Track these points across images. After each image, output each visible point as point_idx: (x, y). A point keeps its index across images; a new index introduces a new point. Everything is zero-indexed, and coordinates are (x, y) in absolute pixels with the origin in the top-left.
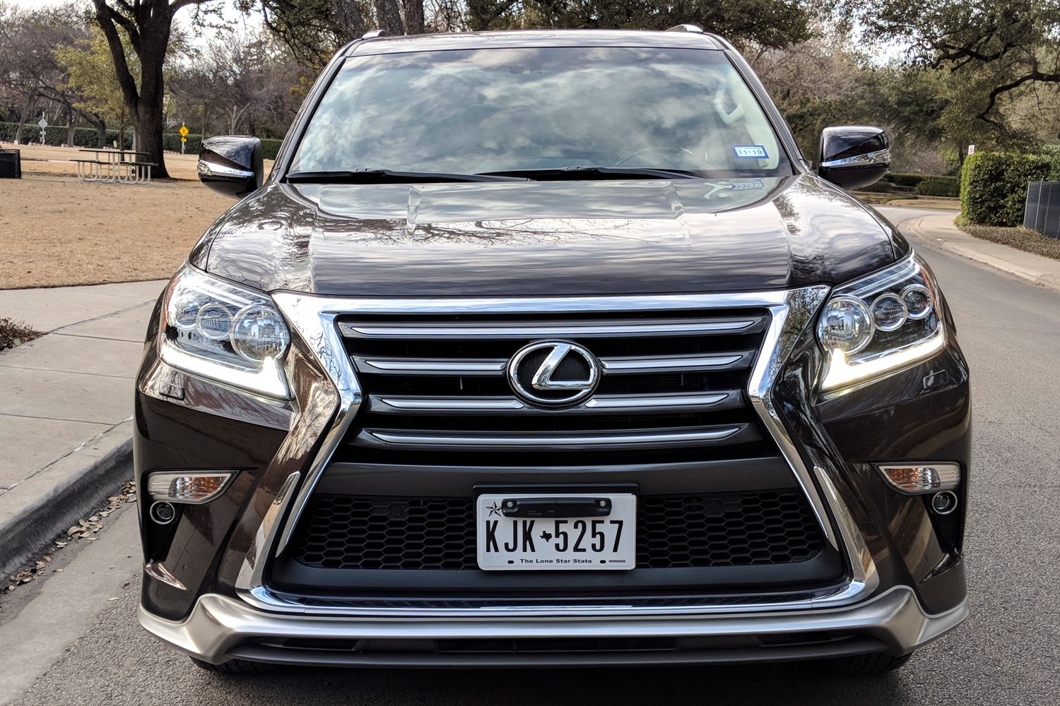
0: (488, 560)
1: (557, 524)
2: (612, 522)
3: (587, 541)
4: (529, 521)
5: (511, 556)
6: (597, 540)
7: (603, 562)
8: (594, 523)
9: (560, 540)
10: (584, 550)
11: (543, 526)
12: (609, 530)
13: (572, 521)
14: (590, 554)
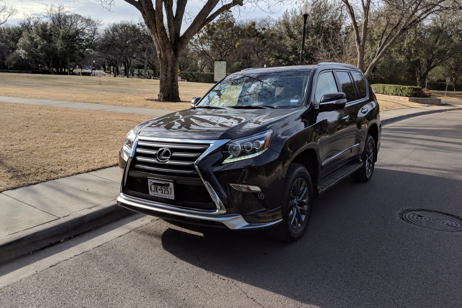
0: (151, 193)
1: (161, 187)
2: (170, 188)
3: (166, 192)
4: (156, 186)
5: (154, 193)
6: (168, 192)
7: (169, 197)
8: (167, 188)
9: (162, 191)
10: (166, 194)
11: (159, 187)
12: (170, 190)
13: (163, 187)
14: (166, 195)
